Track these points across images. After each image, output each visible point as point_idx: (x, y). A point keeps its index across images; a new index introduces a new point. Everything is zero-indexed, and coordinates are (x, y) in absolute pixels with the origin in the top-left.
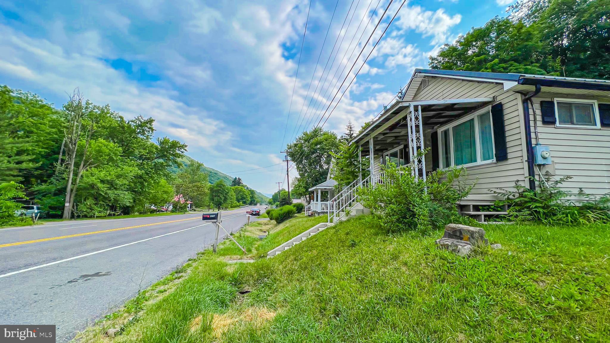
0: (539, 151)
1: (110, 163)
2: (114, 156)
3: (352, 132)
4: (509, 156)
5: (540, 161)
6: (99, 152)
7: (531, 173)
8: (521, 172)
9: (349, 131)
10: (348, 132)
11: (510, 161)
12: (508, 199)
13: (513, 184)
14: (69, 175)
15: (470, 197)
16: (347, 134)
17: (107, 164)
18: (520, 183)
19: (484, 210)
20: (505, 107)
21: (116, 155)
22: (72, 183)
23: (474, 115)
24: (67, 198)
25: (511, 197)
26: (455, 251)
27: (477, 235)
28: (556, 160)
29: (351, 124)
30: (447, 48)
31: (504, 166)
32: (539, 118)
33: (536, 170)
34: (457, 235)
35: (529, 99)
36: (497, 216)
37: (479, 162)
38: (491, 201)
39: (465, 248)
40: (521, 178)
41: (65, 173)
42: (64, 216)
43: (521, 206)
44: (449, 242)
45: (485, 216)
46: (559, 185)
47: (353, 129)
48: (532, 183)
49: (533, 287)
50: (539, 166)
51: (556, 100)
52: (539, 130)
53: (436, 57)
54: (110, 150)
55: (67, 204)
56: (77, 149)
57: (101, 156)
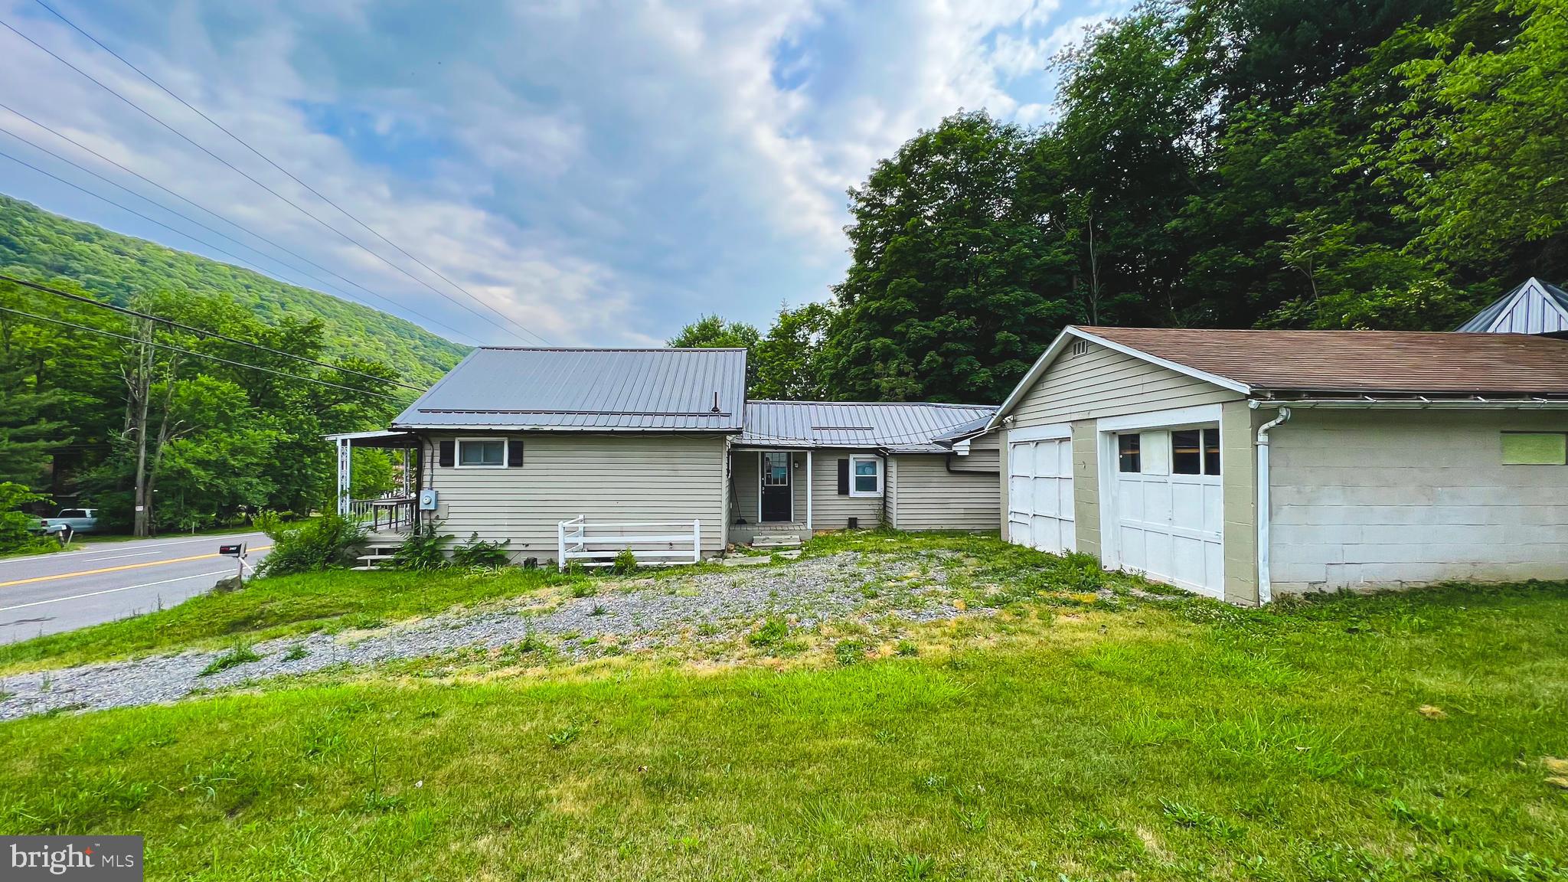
0: (424, 496)
1: (221, 425)
2: (227, 411)
5: (423, 507)
6: (196, 403)
7: (418, 518)
14: (138, 452)
17: (216, 427)
21: (233, 407)
22: (145, 468)
24: (139, 496)
28: (451, 503)
32: (437, 459)
41: (131, 450)
42: (136, 530)
46: (450, 529)
50: (424, 511)
51: (458, 439)
52: (435, 472)
54: (219, 399)
55: (139, 509)
56: (151, 402)
57: (202, 411)
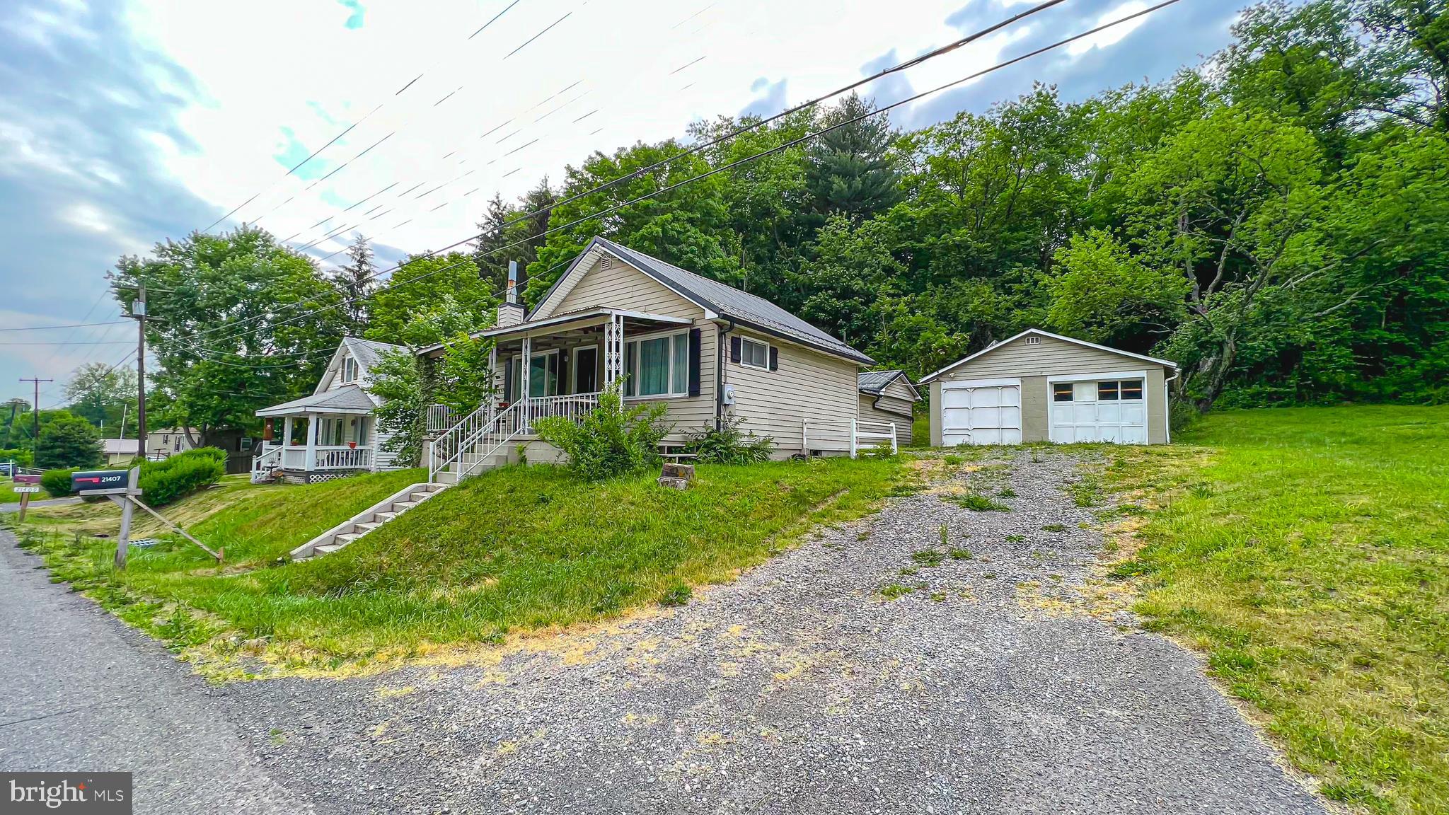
0: (728, 390)
3: (365, 268)
4: (702, 391)
5: (726, 401)
7: (719, 413)
8: (710, 411)
9: (355, 263)
10: (352, 264)
11: (701, 398)
12: (697, 440)
13: (702, 424)
15: (668, 437)
16: (350, 270)
18: (708, 423)
19: (676, 453)
20: (703, 335)
23: (670, 334)
25: (700, 438)
26: (675, 486)
27: (689, 471)
28: (738, 401)
29: (365, 247)
30: (599, 158)
31: (696, 402)
32: (729, 354)
33: (722, 409)
34: (673, 472)
35: (724, 333)
36: (689, 459)
37: (671, 394)
38: (683, 442)
39: (682, 483)
40: (710, 417)
43: (709, 447)
44: (668, 479)
45: (680, 458)
46: (737, 426)
47: (368, 260)
48: (718, 422)
49: (728, 503)
50: (725, 405)
51: (743, 337)
52: (729, 367)
53: (580, 169)
